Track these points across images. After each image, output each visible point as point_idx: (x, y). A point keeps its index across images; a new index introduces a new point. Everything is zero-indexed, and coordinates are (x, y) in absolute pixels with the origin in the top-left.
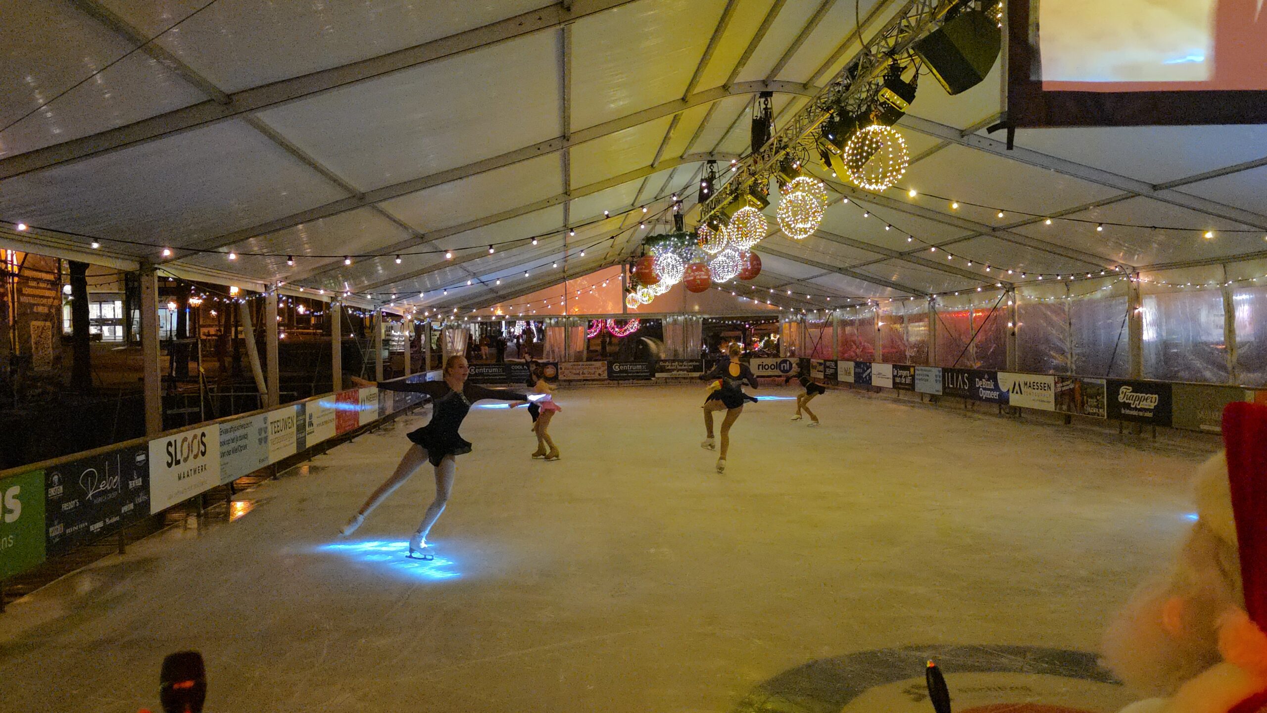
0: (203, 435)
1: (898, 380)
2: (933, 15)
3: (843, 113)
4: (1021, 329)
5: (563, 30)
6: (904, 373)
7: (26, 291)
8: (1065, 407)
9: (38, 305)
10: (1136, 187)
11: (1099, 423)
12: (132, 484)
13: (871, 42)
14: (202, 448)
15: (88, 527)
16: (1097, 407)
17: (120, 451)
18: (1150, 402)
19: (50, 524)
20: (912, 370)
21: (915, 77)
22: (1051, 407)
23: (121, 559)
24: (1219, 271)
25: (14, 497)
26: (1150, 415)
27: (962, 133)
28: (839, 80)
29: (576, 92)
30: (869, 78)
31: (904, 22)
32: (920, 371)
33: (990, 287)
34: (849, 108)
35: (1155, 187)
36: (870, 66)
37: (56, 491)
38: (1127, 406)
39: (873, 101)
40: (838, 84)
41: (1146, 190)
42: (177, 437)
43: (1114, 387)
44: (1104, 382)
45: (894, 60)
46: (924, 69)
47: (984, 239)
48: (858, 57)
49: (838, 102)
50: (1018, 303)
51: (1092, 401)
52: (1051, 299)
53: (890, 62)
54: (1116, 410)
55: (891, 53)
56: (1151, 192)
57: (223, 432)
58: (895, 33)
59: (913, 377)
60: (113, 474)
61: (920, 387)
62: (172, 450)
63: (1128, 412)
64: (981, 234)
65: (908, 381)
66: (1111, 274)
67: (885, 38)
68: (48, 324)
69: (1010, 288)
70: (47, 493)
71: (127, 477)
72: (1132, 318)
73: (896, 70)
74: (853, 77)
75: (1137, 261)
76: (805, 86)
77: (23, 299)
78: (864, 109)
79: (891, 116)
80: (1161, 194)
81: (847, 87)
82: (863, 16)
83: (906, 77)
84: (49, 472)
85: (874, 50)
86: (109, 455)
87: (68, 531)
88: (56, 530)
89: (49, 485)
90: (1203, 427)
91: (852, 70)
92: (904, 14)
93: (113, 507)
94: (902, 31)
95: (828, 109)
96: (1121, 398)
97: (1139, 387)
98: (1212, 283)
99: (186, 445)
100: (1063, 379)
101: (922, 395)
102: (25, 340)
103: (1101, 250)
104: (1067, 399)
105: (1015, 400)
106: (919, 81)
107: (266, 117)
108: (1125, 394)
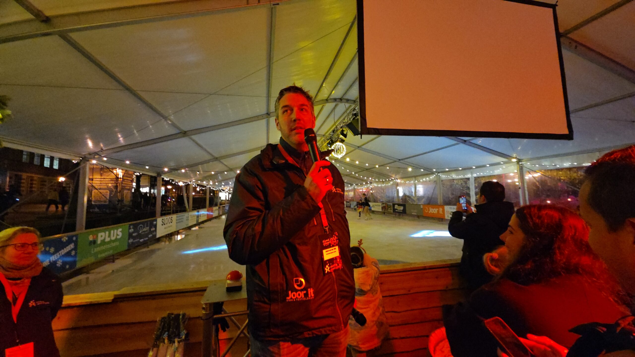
0: (172, 217)
1: (347, 205)
2: (350, 119)
3: (332, 141)
4: (374, 192)
5: (268, 120)
6: (348, 203)
7: (124, 182)
8: (384, 210)
10: (396, 160)
11: (391, 213)
12: (152, 229)
13: (337, 125)
14: (171, 221)
15: (139, 240)
16: (390, 210)
17: (150, 221)
18: (401, 208)
19: (129, 239)
20: (350, 203)
21: (347, 133)
22: (381, 210)
23: (148, 249)
24: (414, 179)
25: (120, 231)
26: (401, 211)
27: (358, 147)
28: (331, 133)
29: (270, 135)
30: (337, 133)
31: (344, 121)
32: (352, 203)
33: (367, 183)
34: (333, 140)
35: (399, 160)
36: (337, 131)
37: (132, 230)
38: (397, 209)
39: (338, 138)
40: (331, 134)
41: (398, 160)
42: (165, 218)
43: (394, 205)
44: (392, 204)
45: (342, 129)
46: (349, 131)
47: (365, 172)
48: (335, 128)
49: (331, 138)
50: (373, 186)
51: (390, 209)
52: (380, 185)
53: (341, 129)
54: (394, 210)
55: (341, 127)
56: (400, 161)
57: (177, 217)
58: (342, 123)
59: (350, 204)
60: (147, 226)
61: (352, 207)
62: (163, 221)
63: (396, 211)
64: (364, 170)
65: (349, 205)
66: (392, 180)
67: (340, 124)
69: (371, 183)
70: (129, 231)
71: (151, 228)
72: (397, 189)
73: (343, 131)
74: (334, 133)
75: (397, 176)
76: (324, 135)
77: (123, 185)
78: (336, 140)
79: (342, 141)
80: (402, 161)
81: (333, 135)
82: (335, 121)
83: (345, 133)
84: (130, 225)
85: (338, 127)
86: (147, 222)
87: (134, 241)
88: (131, 241)
89: (130, 229)
90: (413, 214)
91: (333, 131)
92: (344, 119)
93: (147, 235)
94: (344, 123)
95: (329, 139)
96: (395, 208)
97: (399, 205)
98: (412, 182)
99: (167, 220)
100: (383, 204)
101: (352, 209)
103: (390, 174)
104: (384, 208)
105: (373, 209)
106: (348, 134)
107: (194, 137)
108: (396, 207)
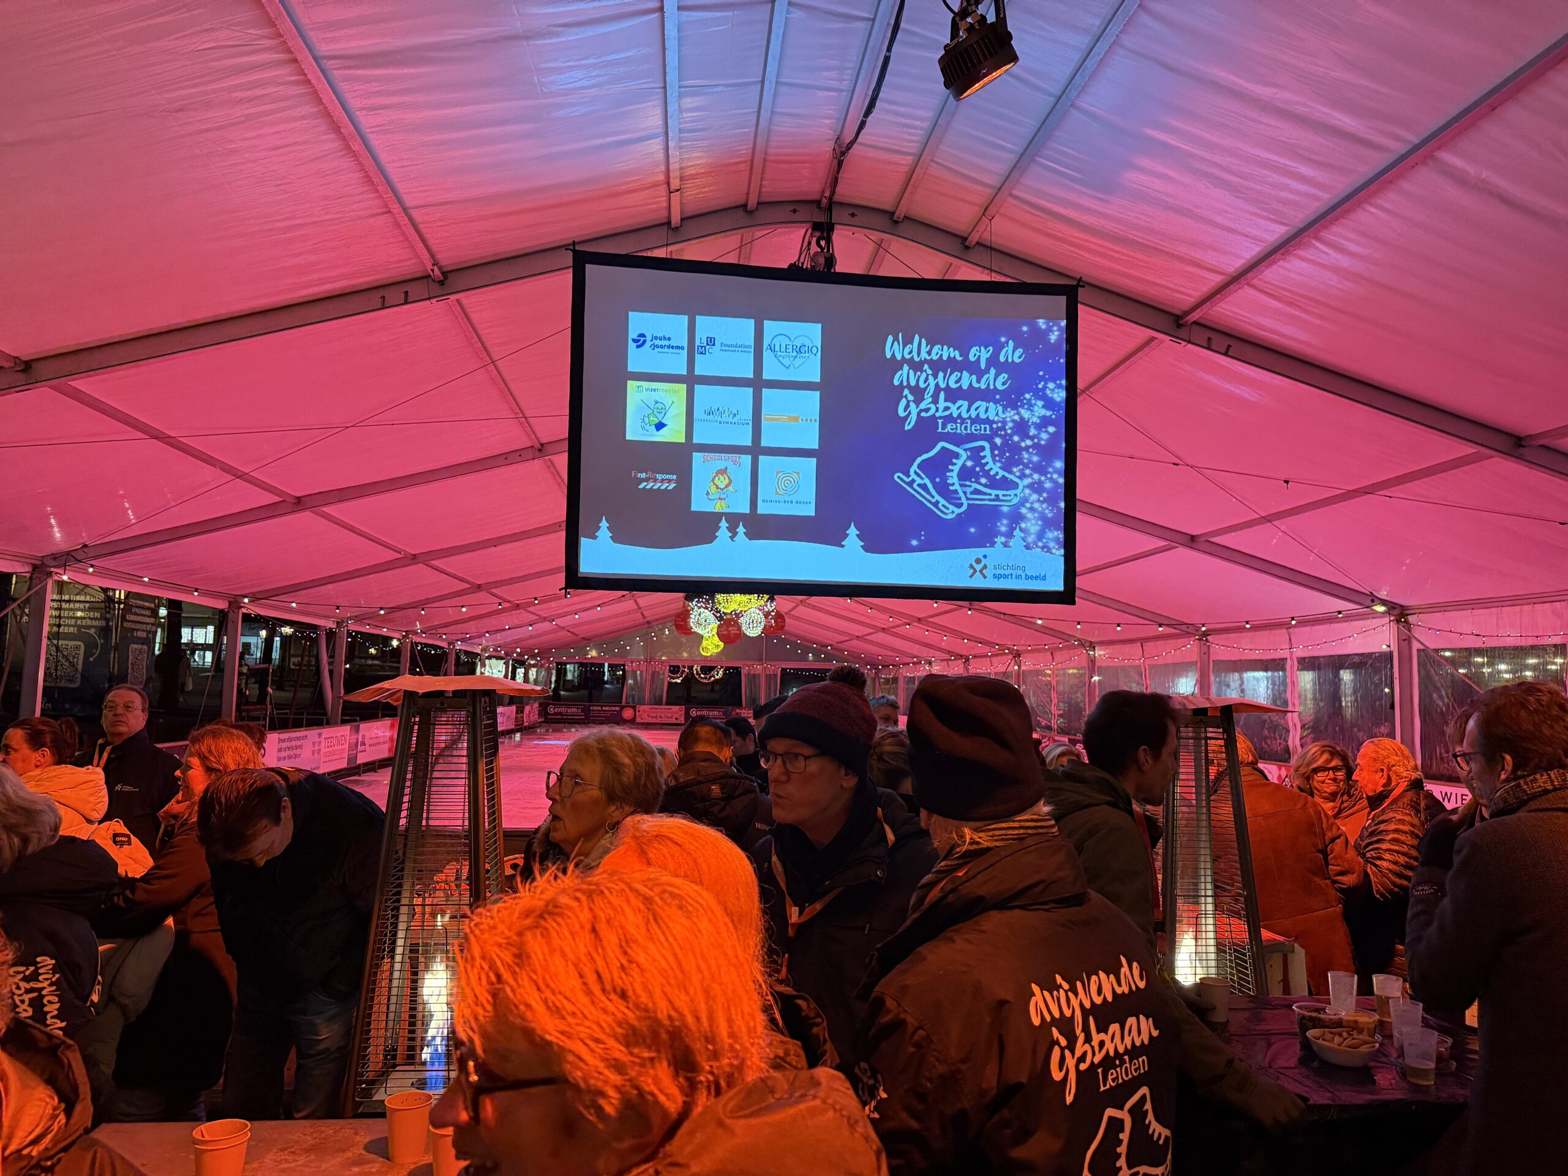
9: (137, 630)
64: (962, 607)
68: (145, 647)
102: (123, 661)
